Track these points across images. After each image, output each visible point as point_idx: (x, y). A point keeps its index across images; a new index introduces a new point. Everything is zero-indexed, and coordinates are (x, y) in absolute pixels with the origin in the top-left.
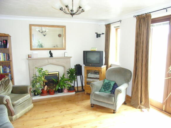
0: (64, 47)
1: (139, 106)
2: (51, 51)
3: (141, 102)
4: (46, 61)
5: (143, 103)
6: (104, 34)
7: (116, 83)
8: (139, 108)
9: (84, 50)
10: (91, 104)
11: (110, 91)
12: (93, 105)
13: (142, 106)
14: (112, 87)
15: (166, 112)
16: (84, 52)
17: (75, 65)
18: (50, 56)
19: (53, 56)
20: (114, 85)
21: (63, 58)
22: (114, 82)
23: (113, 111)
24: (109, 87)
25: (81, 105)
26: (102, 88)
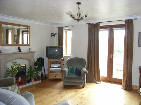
0: (29, 43)
1: (94, 81)
2: (20, 46)
3: (95, 79)
4: (16, 55)
5: (96, 79)
6: (57, 34)
7: (77, 68)
8: (94, 83)
9: (47, 46)
10: (64, 85)
11: (75, 74)
12: (65, 86)
13: (96, 81)
14: (75, 71)
15: (110, 81)
16: (47, 47)
17: (38, 58)
18: (18, 51)
19: (21, 51)
20: (76, 70)
21: (29, 53)
22: (76, 68)
23: (82, 87)
24: (73, 72)
25: (56, 88)
26: (69, 73)
